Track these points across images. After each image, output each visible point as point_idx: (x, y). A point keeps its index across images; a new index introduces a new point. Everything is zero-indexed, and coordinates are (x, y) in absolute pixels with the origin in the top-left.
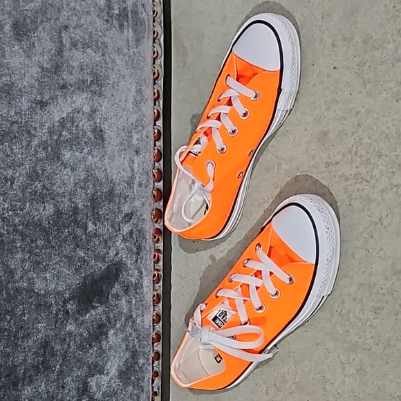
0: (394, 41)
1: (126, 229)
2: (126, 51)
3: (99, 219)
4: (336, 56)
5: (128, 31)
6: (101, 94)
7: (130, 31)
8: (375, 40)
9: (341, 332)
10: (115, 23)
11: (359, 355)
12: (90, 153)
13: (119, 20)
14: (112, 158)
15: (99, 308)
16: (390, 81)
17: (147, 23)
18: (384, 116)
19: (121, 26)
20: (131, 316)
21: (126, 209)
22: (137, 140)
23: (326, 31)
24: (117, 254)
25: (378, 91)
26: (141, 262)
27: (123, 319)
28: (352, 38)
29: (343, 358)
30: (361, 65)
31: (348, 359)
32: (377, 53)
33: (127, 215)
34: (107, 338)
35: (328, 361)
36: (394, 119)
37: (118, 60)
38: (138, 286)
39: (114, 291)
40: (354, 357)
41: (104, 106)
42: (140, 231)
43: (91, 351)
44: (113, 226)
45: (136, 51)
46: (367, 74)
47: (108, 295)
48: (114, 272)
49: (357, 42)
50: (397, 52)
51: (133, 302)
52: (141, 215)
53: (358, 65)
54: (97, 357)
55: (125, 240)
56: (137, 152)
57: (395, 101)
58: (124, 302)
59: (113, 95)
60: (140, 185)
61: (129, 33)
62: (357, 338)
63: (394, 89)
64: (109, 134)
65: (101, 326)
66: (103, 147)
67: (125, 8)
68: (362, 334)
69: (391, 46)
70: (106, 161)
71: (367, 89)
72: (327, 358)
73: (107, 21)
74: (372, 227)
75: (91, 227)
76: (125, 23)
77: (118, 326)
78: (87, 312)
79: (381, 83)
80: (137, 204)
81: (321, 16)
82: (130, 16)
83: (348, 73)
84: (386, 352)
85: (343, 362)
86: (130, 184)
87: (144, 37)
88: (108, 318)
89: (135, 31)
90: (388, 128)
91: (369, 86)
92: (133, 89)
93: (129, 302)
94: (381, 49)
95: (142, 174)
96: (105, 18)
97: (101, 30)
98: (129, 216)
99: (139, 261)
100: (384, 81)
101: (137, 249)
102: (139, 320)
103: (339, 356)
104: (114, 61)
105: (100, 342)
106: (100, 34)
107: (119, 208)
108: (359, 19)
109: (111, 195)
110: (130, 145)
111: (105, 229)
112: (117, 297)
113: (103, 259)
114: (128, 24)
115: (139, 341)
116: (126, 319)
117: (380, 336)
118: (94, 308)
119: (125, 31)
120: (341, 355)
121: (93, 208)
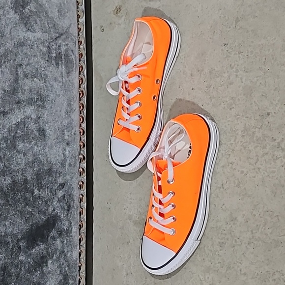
0: (228, 72)
1: (60, 194)
2: (60, 79)
3: (41, 187)
4: (193, 81)
5: (62, 67)
6: (43, 107)
7: (63, 67)
8: (216, 71)
9: (200, 260)
10: (54, 62)
11: (211, 275)
12: (36, 144)
13: (56, 60)
14: (51, 148)
15: (41, 246)
16: (226, 97)
17: (74, 62)
18: (223, 119)
19: (57, 64)
20: (64, 252)
21: (60, 180)
22: (68, 136)
23: (187, 66)
24: (54, 210)
25: (219, 104)
26: (71, 216)
27: (58, 253)
28: (203, 70)
29: (202, 277)
30: (209, 87)
31: (205, 278)
32: (218, 80)
33: (61, 185)
34: (47, 265)
35: (192, 279)
36: (229, 121)
37: (55, 85)
38: (68, 232)
39: (51, 235)
40: (208, 276)
41: (46, 114)
42: (70, 195)
43: (35, 274)
44: (51, 192)
45: (67, 79)
46: (212, 93)
47: (48, 237)
48: (52, 222)
49: (205, 73)
50: (229, 79)
51: (65, 242)
52: (71, 185)
53: (207, 87)
54: (40, 278)
55: (59, 201)
56: (68, 144)
57: (229, 109)
58: (58, 241)
59: (51, 107)
60: (70, 165)
61: (63, 68)
62: (210, 263)
63: (229, 102)
64: (49, 132)
65: (43, 257)
66: (45, 140)
67: (60, 53)
68: (212, 260)
69: (226, 75)
70: (47, 150)
71: (212, 102)
72: (191, 278)
73: (48, 61)
74: (218, 190)
75: (36, 192)
76: (60, 62)
77: (55, 258)
78: (33, 248)
79: (221, 98)
80: (68, 177)
81: (183, 57)
82: (63, 58)
83: (200, 92)
84: (228, 272)
85: (202, 280)
86: (63, 164)
87: (73, 71)
88: (48, 252)
89: (66, 67)
90: (225, 126)
91: (213, 100)
92: (65, 104)
93: (62, 242)
94: (220, 77)
95: (71, 158)
96: (47, 59)
97: (44, 67)
98: (62, 186)
99: (69, 215)
100: (223, 97)
101: (68, 207)
102: (69, 254)
103: (199, 276)
104: (52, 86)
105: (42, 268)
106: (43, 69)
107: (55, 180)
108: (207, 58)
109: (50, 171)
110: (63, 140)
111: (45, 194)
112: (54, 238)
113: (45, 213)
114: (62, 63)
115: (69, 269)
116: (60, 254)
117: (224, 262)
118: (38, 245)
119: (60, 67)
120: (200, 276)
121: (38, 180)
